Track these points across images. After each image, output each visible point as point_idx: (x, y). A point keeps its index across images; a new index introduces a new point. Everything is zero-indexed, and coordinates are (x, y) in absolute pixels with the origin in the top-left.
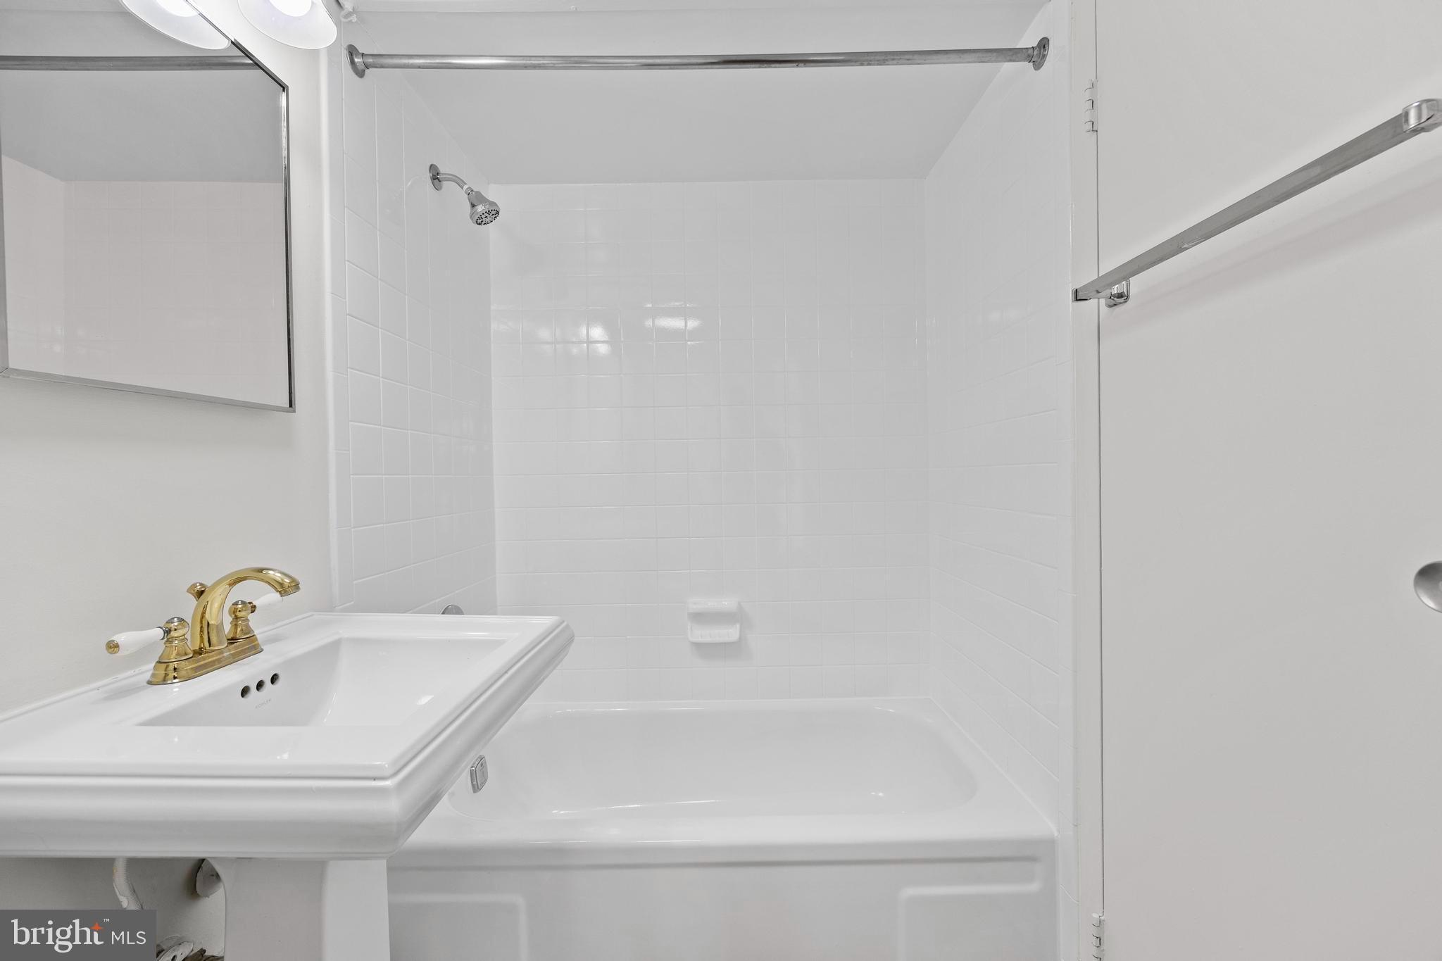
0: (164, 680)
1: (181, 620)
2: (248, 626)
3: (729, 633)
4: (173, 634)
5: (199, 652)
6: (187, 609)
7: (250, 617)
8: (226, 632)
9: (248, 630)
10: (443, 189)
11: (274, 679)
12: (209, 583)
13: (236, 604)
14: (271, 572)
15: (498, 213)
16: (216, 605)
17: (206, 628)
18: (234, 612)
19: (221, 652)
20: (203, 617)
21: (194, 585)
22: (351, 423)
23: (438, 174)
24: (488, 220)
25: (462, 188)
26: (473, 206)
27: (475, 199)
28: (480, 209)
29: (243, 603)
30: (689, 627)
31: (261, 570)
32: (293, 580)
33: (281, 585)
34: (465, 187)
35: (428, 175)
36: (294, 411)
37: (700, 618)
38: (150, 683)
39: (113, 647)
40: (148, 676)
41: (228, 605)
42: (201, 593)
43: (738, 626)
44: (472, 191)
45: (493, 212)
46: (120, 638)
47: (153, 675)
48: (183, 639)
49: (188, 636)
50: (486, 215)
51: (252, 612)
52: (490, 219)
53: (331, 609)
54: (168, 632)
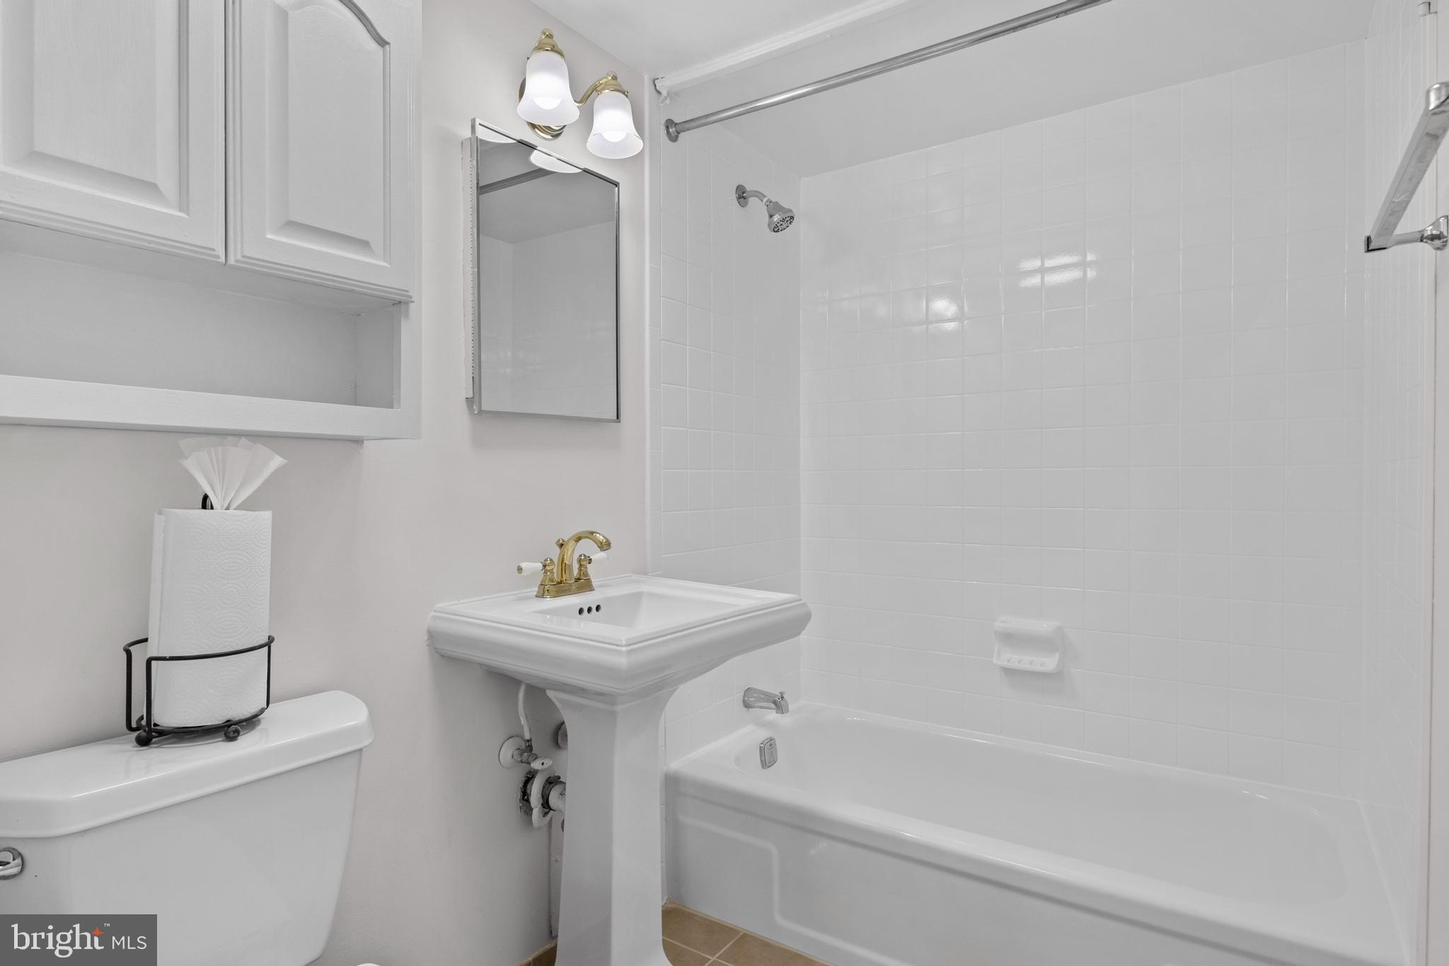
0: (543, 595)
1: (551, 560)
2: (587, 572)
3: (1048, 663)
4: (548, 568)
5: (559, 583)
6: (555, 553)
7: (588, 566)
8: (575, 575)
9: (586, 574)
10: (748, 206)
11: (598, 608)
12: (566, 540)
13: (581, 556)
14: (598, 535)
15: (792, 218)
16: (569, 553)
17: (564, 567)
18: (579, 561)
19: (571, 584)
20: (563, 561)
21: (559, 540)
22: (662, 427)
23: (743, 193)
24: (784, 226)
25: (762, 201)
26: (771, 216)
27: (773, 208)
28: (776, 218)
29: (585, 556)
30: (996, 648)
31: (592, 533)
32: (607, 541)
33: (601, 543)
34: (765, 200)
35: (734, 196)
36: (620, 422)
37: (1009, 638)
38: (536, 596)
39: (520, 569)
40: (535, 593)
41: (576, 557)
42: (562, 545)
43: (1057, 655)
44: (771, 202)
45: (787, 219)
46: (523, 565)
47: (538, 592)
48: (551, 571)
49: (555, 571)
50: (781, 223)
51: (590, 563)
52: (786, 225)
53: (645, 574)
54: (545, 566)
